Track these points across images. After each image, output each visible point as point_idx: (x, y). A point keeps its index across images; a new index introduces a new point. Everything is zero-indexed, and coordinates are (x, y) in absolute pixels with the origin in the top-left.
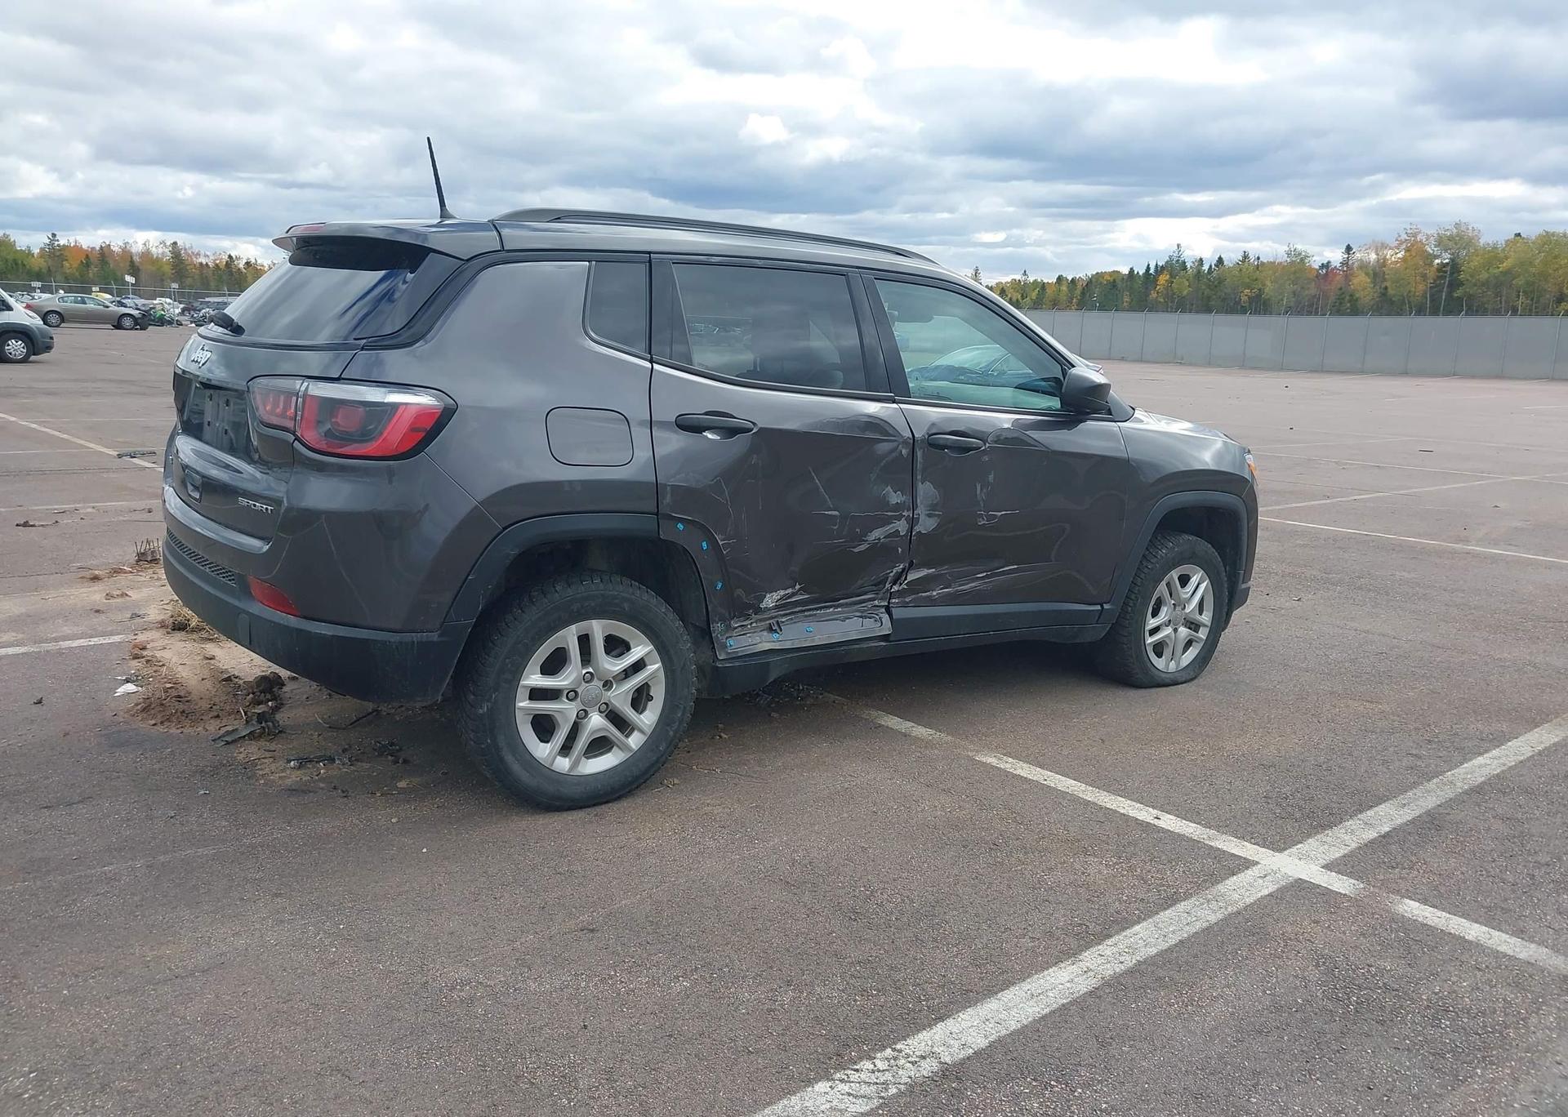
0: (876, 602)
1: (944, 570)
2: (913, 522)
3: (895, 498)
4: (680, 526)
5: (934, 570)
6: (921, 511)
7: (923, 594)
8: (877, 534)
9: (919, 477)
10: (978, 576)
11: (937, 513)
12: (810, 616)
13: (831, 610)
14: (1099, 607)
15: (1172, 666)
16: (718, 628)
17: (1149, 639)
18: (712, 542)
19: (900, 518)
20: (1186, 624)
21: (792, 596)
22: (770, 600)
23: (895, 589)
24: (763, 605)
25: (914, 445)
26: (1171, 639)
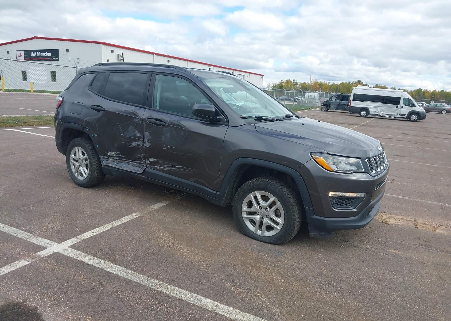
0: (144, 164)
1: (160, 161)
2: (144, 143)
3: (138, 135)
4: (87, 130)
5: (156, 160)
6: (146, 140)
7: (155, 166)
8: (134, 144)
9: (145, 130)
10: (170, 166)
11: (150, 142)
12: (127, 162)
13: (133, 163)
14: (215, 192)
15: (259, 232)
16: (101, 157)
17: (245, 215)
18: (94, 135)
19: (140, 141)
20: (271, 219)
21: (117, 154)
22: (111, 154)
23: (147, 162)
24: (109, 154)
25: (143, 120)
26: (256, 220)
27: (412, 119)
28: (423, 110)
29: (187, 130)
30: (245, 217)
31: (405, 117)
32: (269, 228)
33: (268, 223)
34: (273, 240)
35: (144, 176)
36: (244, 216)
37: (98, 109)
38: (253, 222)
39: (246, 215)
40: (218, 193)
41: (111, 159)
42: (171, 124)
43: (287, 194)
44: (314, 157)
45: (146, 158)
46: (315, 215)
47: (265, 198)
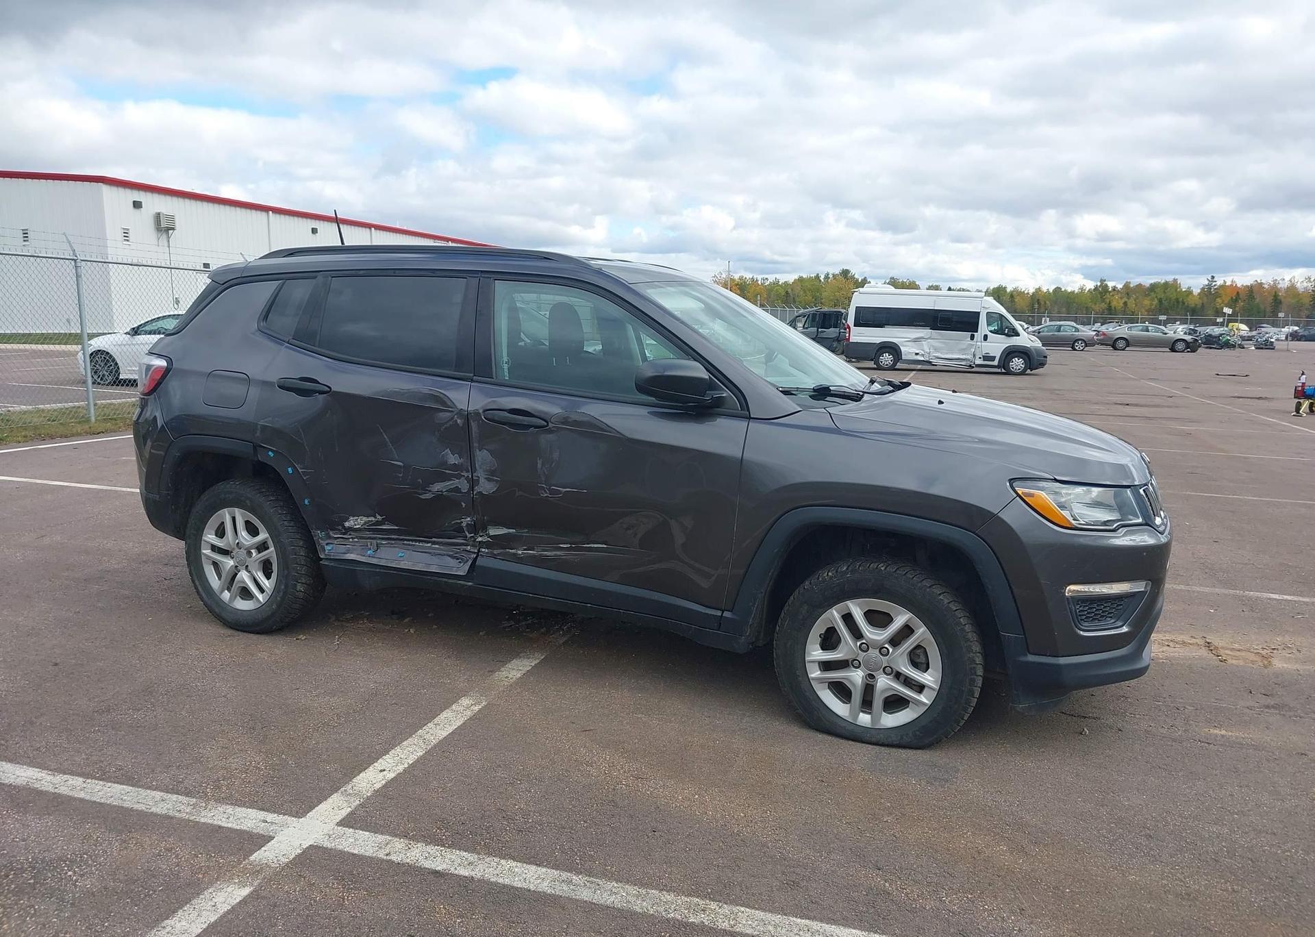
0: (469, 547)
1: (525, 532)
2: (473, 483)
3: (453, 459)
4: (270, 453)
5: (514, 531)
6: (481, 474)
7: (511, 551)
8: (437, 487)
9: (476, 445)
10: (561, 546)
11: (495, 478)
12: (409, 545)
13: (429, 545)
14: (719, 613)
15: (864, 719)
16: (319, 534)
17: (815, 673)
18: (295, 468)
19: (459, 477)
20: (898, 676)
21: (378, 523)
22: (354, 522)
23: (480, 539)
24: (347, 524)
25: (468, 417)
26: (854, 685)
27: (1013, 368)
28: (1038, 344)
29: (621, 436)
30: (817, 679)
31: (996, 363)
32: (895, 703)
33: (892, 689)
34: (911, 735)
35: (470, 584)
36: (812, 675)
37: (304, 388)
38: (842, 691)
39: (819, 672)
40: (727, 614)
41: (351, 540)
42: (563, 423)
43: (946, 601)
44: (1020, 491)
45: (475, 528)
46: (1030, 653)
47: (879, 619)
